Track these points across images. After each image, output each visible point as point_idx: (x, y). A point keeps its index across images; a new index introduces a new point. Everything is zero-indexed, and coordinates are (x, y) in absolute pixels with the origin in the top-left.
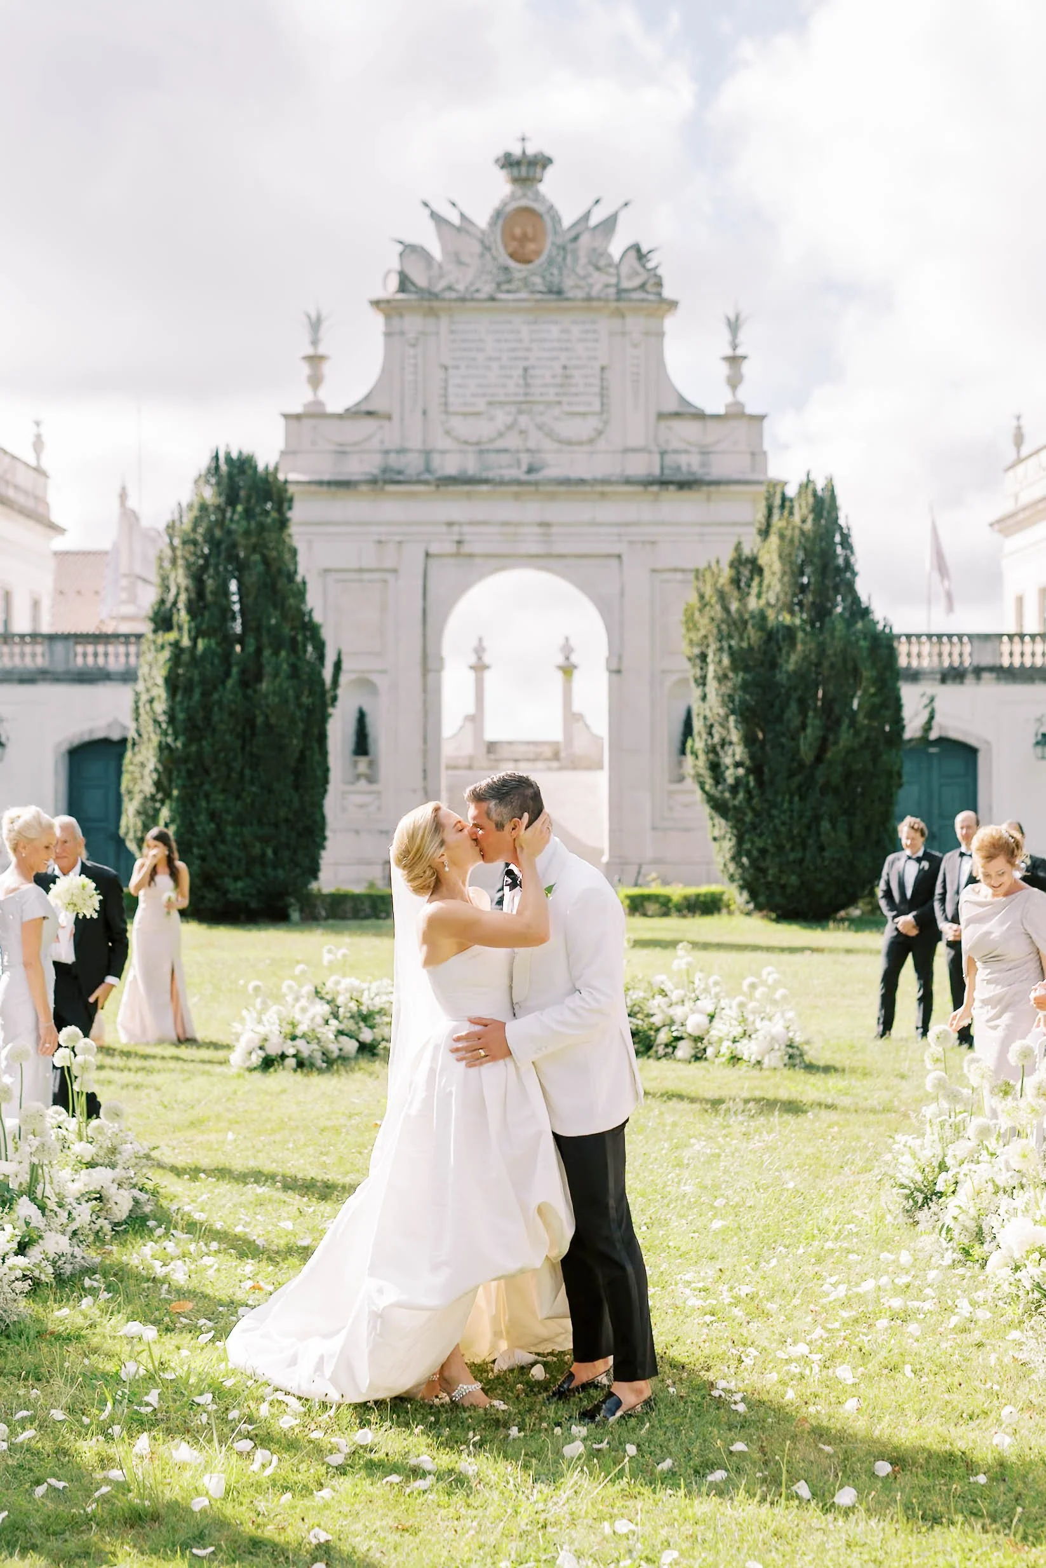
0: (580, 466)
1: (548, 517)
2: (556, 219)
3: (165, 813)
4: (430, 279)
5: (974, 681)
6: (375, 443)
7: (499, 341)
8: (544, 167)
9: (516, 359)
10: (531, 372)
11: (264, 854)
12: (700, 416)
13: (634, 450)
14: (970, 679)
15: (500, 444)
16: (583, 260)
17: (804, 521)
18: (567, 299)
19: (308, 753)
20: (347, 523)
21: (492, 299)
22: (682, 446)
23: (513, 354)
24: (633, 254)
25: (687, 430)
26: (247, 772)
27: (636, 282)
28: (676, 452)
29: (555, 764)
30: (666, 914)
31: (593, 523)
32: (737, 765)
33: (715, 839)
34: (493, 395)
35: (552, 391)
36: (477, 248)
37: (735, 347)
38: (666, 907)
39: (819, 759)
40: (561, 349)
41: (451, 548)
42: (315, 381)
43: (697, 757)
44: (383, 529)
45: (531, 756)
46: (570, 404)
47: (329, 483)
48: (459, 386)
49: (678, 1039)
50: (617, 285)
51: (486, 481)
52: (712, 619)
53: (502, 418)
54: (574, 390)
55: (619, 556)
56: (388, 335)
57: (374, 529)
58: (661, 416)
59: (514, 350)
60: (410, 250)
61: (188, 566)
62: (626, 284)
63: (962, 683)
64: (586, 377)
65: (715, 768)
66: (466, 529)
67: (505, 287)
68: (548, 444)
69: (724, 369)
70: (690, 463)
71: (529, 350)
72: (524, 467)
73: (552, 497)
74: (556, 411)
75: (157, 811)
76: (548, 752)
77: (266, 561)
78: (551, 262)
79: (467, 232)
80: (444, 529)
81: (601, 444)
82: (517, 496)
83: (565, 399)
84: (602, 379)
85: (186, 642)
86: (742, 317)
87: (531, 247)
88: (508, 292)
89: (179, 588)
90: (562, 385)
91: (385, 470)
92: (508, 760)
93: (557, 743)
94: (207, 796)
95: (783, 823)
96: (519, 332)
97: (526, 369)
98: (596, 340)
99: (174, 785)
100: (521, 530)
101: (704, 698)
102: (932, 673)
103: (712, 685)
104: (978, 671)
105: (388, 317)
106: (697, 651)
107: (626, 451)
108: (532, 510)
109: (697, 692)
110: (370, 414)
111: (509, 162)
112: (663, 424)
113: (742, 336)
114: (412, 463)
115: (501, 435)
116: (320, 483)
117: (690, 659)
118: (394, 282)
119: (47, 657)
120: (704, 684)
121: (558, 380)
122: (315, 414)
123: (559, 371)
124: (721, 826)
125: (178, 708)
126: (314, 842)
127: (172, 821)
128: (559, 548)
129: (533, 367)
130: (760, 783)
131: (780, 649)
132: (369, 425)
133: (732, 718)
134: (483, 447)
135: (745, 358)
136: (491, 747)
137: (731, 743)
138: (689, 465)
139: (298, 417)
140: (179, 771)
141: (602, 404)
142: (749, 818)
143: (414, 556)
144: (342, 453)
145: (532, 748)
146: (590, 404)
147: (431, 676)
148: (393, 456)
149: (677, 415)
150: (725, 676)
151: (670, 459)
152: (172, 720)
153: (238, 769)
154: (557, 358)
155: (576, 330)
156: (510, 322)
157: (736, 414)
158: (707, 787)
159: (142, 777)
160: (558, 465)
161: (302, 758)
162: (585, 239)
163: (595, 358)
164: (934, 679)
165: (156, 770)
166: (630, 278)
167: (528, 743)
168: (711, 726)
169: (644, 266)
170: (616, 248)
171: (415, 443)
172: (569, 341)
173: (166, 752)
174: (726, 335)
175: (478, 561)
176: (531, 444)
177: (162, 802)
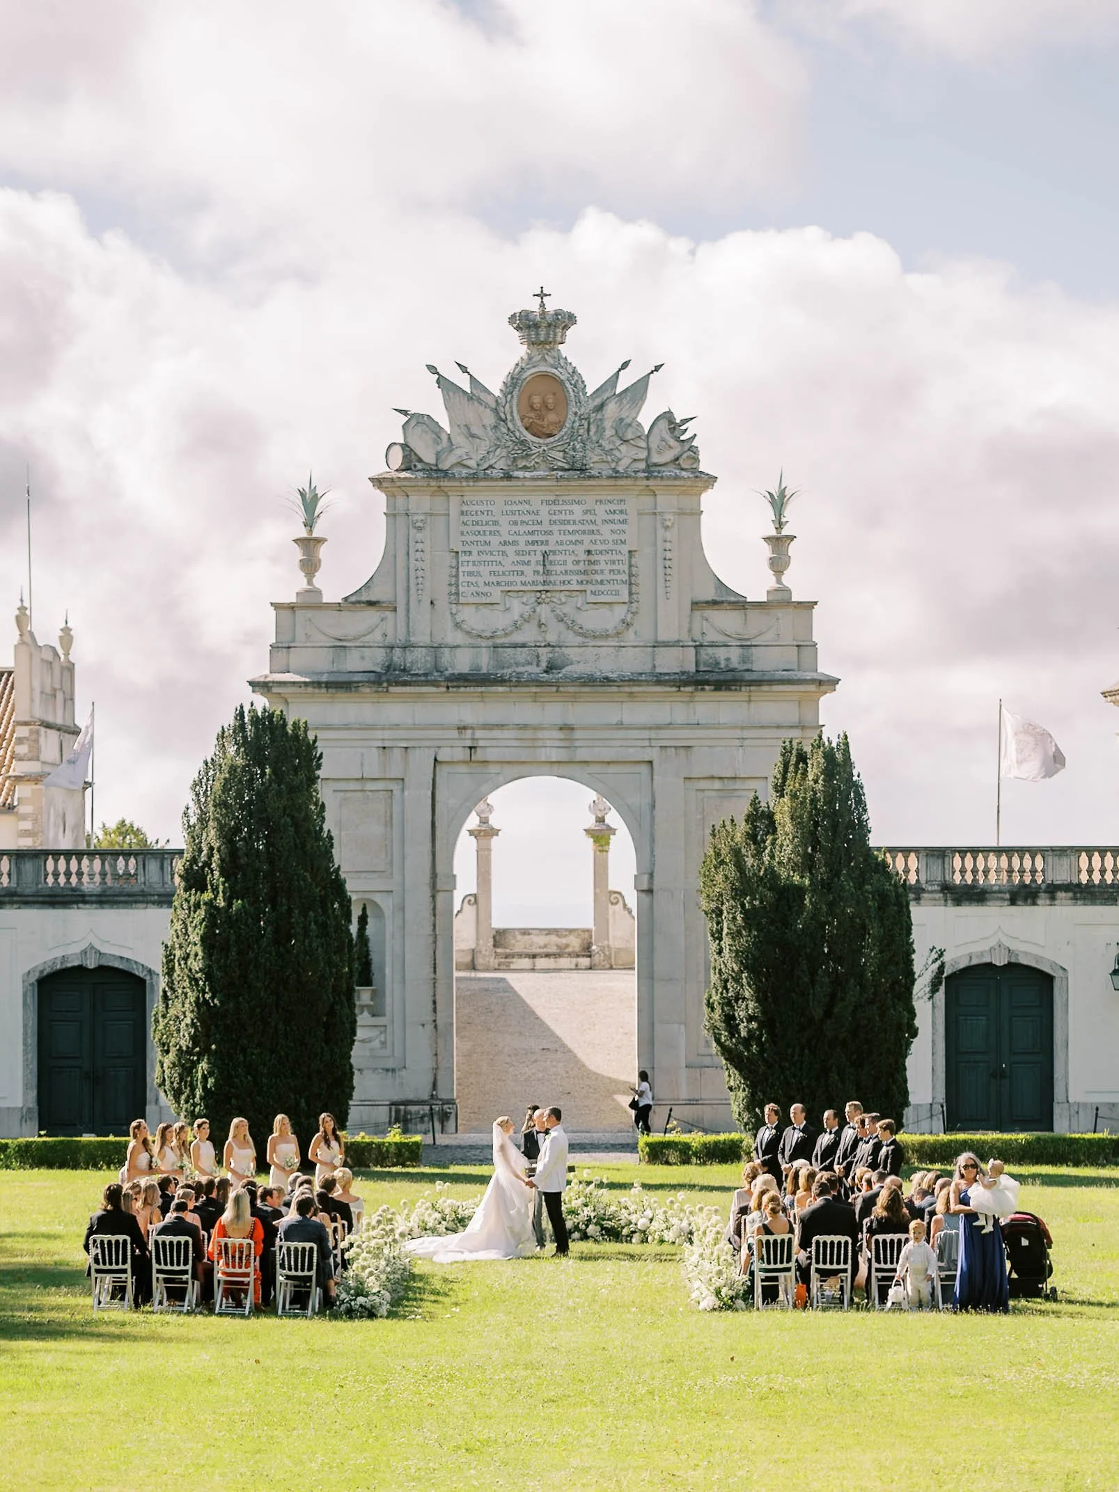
0: (605, 662)
1: (571, 720)
2: (579, 385)
3: (203, 1066)
4: (438, 455)
5: (1048, 902)
6: (377, 637)
7: (515, 523)
8: (566, 327)
9: (533, 543)
10: (551, 557)
11: (298, 1104)
12: (741, 604)
13: (666, 645)
14: (1043, 900)
15: (518, 638)
16: (609, 432)
17: (816, 782)
18: (590, 477)
19: (337, 1007)
20: (346, 727)
21: (508, 477)
22: (721, 639)
23: (531, 538)
24: (663, 425)
25: (727, 621)
26: (281, 1026)
27: (668, 456)
28: (713, 645)
29: (585, 962)
30: (686, 1161)
31: (620, 726)
32: (750, 1019)
33: (731, 1089)
34: (507, 584)
35: (575, 578)
36: (490, 419)
37: (780, 525)
38: (686, 1155)
39: (828, 1014)
40: (584, 532)
41: (462, 754)
42: (310, 566)
43: (713, 1009)
44: (387, 734)
45: (553, 950)
46: (593, 593)
47: (328, 685)
48: (470, 574)
49: (634, 1232)
50: (647, 460)
51: (501, 681)
52: (727, 877)
53: (518, 608)
54: (599, 578)
55: (651, 762)
56: (391, 516)
57: (379, 734)
58: (696, 605)
59: (532, 533)
60: (416, 421)
61: (221, 827)
62: (656, 459)
63: (1034, 904)
64: (613, 562)
65: (729, 1020)
66: (479, 734)
67: (521, 463)
68: (572, 638)
69: (766, 551)
70: (730, 656)
71: (550, 533)
72: (544, 665)
73: (575, 698)
74: (579, 600)
75: (194, 1065)
76: (575, 943)
77: (296, 825)
78: (573, 436)
79: (479, 400)
80: (455, 734)
81: (630, 636)
82: (535, 698)
83: (589, 588)
84: (630, 566)
85: (221, 903)
86: (788, 493)
87: (552, 417)
88: (525, 468)
89: (211, 849)
90: (585, 572)
91: (389, 667)
92: (520, 955)
93: (589, 931)
94: (244, 1050)
95: (794, 1076)
96: (537, 514)
97: (545, 554)
98: (624, 522)
99: (212, 1039)
100: (540, 734)
101: (720, 952)
102: (1000, 892)
103: (726, 941)
104: (1052, 890)
105: (391, 497)
106: (713, 905)
107: (657, 645)
108: (553, 711)
109: (714, 946)
110: (371, 604)
111: (525, 323)
112: (697, 614)
113: (788, 514)
114: (419, 660)
115: (517, 627)
116: (318, 684)
117: (706, 913)
118: (397, 457)
119: (14, 877)
120: (720, 939)
121: (581, 567)
122: (310, 603)
123: (583, 557)
124: (735, 1078)
125: (215, 967)
126: (344, 1092)
127: (211, 1073)
128: (582, 754)
129: (554, 552)
130: (772, 1035)
131: (790, 908)
132: (372, 616)
133: (745, 975)
134: (499, 641)
135: (792, 538)
136: (500, 937)
137: (744, 999)
138: (728, 659)
139: (292, 608)
140: (217, 1026)
141: (631, 594)
142: (762, 1069)
143: (421, 762)
144: (340, 647)
145: (554, 939)
146: (617, 593)
147: (440, 897)
148: (397, 652)
149: (715, 603)
150: (739, 932)
151: (706, 654)
152: (209, 976)
153: (273, 1024)
154: (581, 542)
155: (601, 510)
156: (528, 502)
157: (780, 601)
158: (723, 1039)
159: (178, 1031)
160: (583, 661)
161: (331, 1013)
162: (611, 409)
163: (623, 542)
164: (1003, 899)
165: (193, 1024)
166: (660, 452)
167: (549, 932)
168: (726, 981)
169: (677, 439)
170: (646, 417)
171: (422, 638)
172: (594, 522)
173: (204, 1009)
174: (770, 514)
175: (493, 769)
176: (551, 638)
177: (200, 1055)
